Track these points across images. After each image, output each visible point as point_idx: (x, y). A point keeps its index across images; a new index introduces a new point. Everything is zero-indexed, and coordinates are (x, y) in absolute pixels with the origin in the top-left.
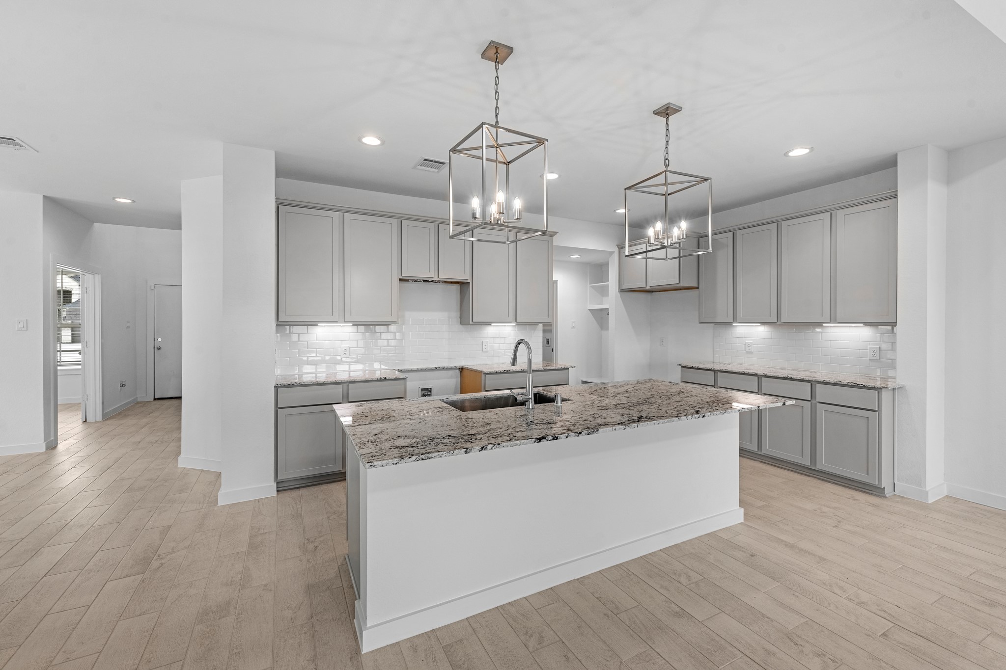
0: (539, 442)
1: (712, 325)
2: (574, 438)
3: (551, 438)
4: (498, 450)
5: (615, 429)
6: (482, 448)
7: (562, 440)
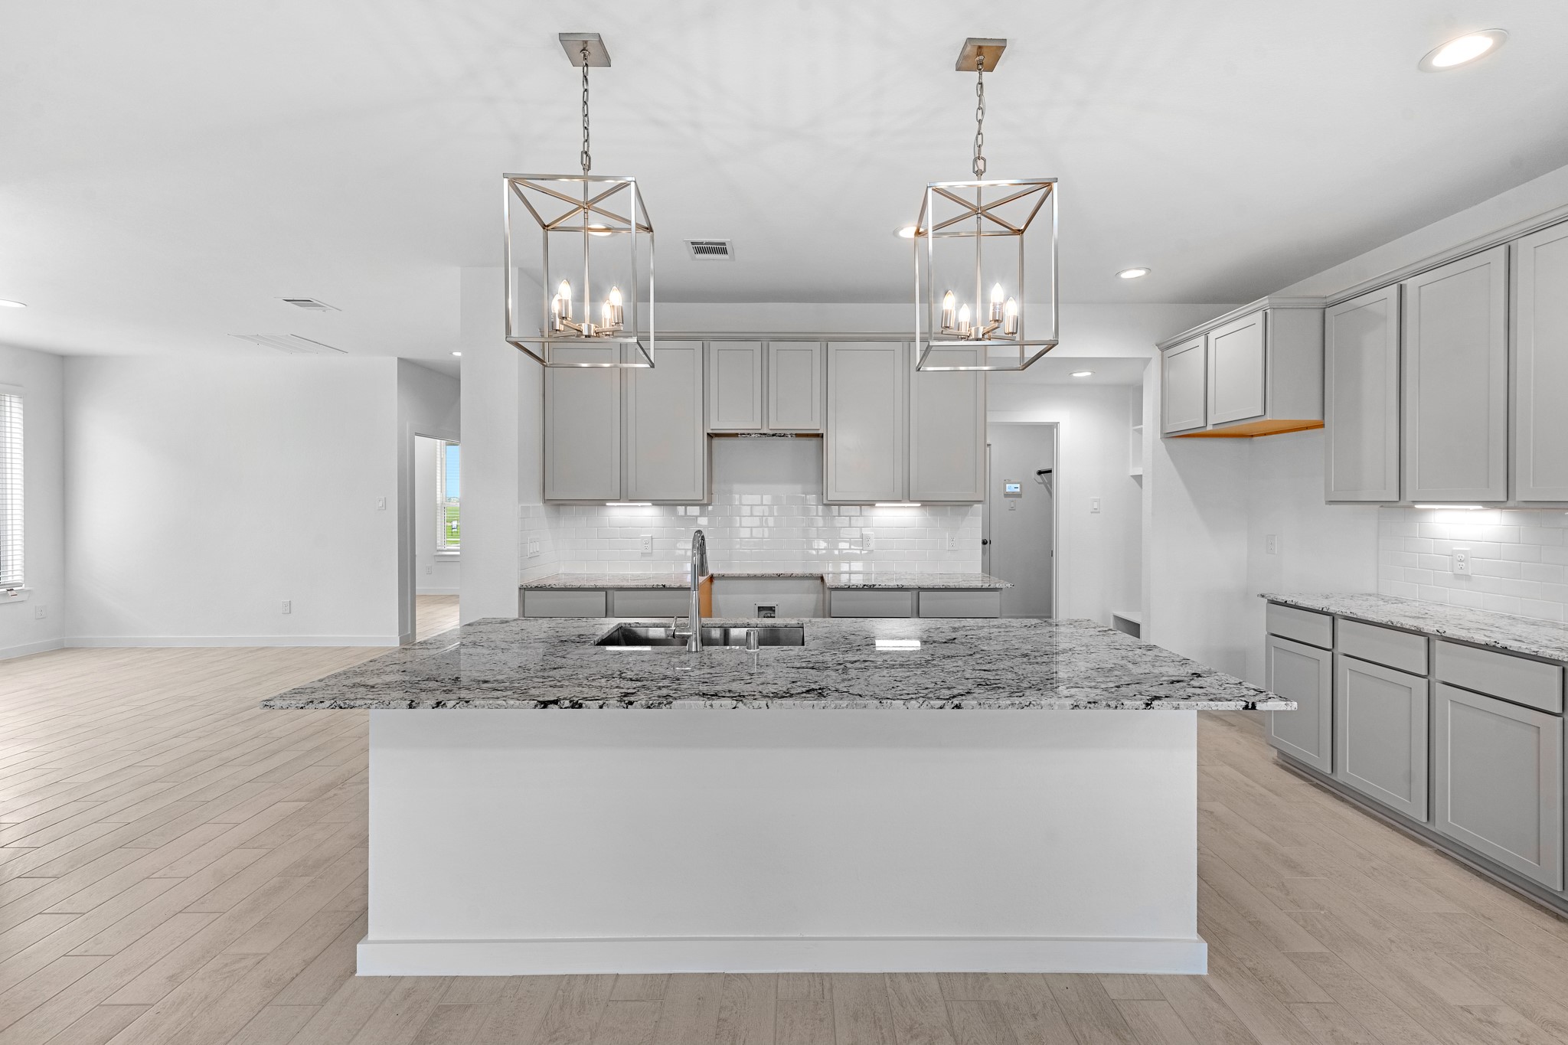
0: (543, 708)
1: (1377, 507)
2: (616, 710)
3: (567, 703)
4: (465, 710)
5: (711, 706)
6: (438, 704)
7: (591, 711)
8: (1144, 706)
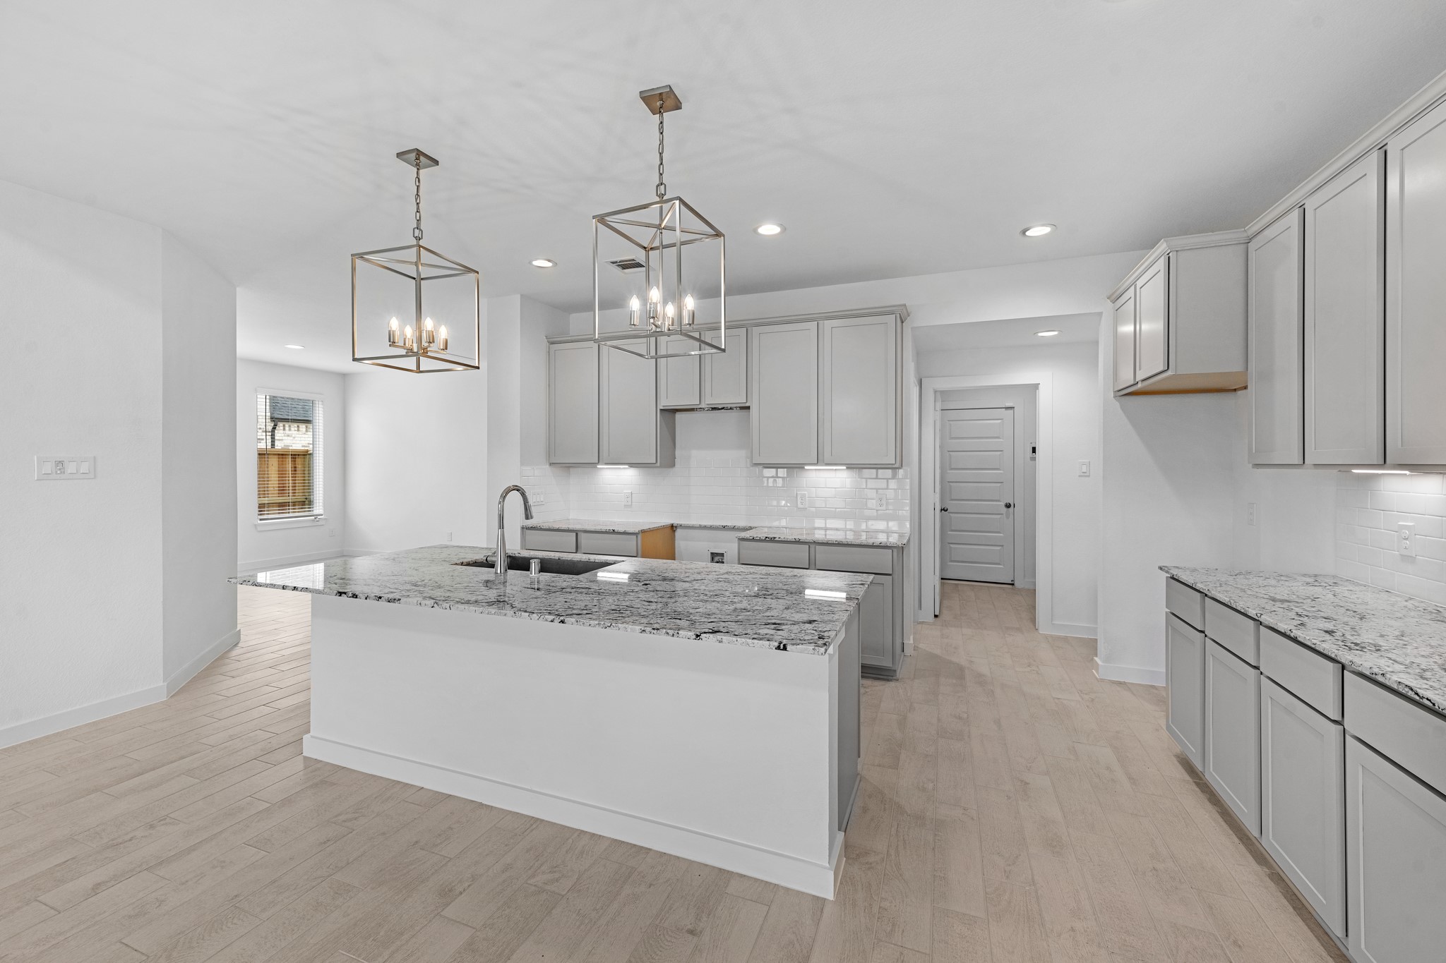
8: (694, 637)
